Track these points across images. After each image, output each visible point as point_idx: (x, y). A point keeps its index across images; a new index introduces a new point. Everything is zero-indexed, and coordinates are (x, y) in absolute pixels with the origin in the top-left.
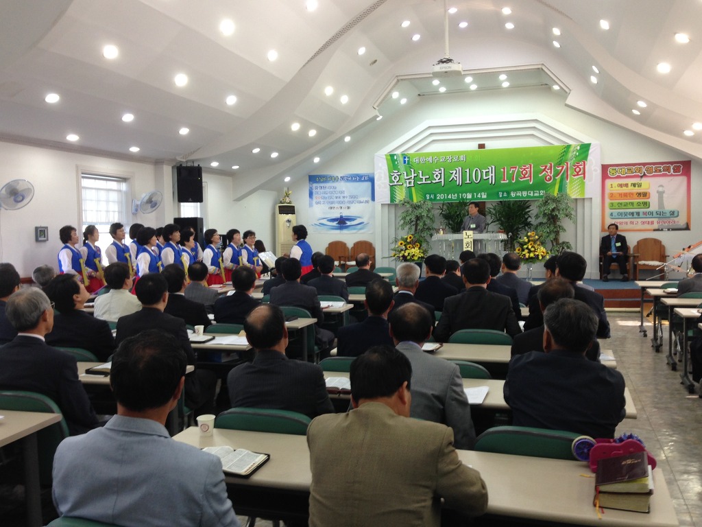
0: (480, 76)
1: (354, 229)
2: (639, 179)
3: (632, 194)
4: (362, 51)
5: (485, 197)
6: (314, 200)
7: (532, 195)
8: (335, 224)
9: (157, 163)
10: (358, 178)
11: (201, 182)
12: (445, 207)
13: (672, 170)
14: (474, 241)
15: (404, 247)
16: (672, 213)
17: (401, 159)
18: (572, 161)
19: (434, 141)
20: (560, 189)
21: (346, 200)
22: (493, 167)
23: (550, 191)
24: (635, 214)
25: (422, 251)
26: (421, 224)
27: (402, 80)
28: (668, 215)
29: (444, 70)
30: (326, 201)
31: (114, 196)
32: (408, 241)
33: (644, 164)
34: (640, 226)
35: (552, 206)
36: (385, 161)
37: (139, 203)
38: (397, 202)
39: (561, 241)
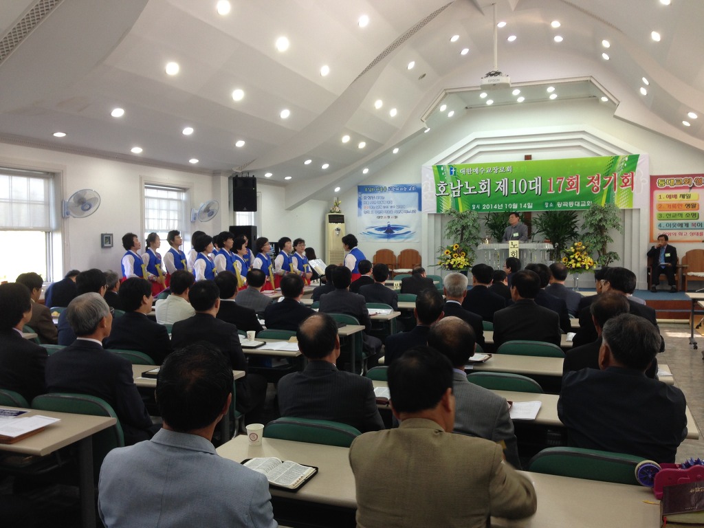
0: (527, 89)
1: (401, 238)
2: (689, 190)
3: (681, 205)
4: (411, 65)
5: (531, 207)
6: (363, 210)
7: (578, 205)
8: (382, 232)
9: (215, 174)
10: (405, 189)
11: (255, 192)
12: (491, 217)
14: (520, 250)
15: (450, 256)
17: (448, 170)
18: (620, 172)
19: (480, 152)
20: (608, 200)
21: (394, 209)
22: (540, 178)
23: (597, 202)
24: (684, 225)
25: (467, 260)
26: (466, 234)
27: (450, 93)
29: (492, 83)
30: (374, 210)
31: (174, 205)
32: (454, 250)
33: (693, 176)
34: (689, 238)
35: (599, 217)
36: (432, 172)
37: (197, 212)
38: (443, 212)
39: (608, 251)
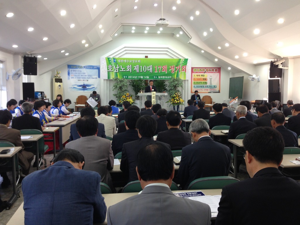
3: (201, 79)
4: (117, 10)
7: (166, 78)
10: (92, 67)
13: (214, 71)
14: (156, 96)
15: (125, 98)
16: (214, 86)
17: (113, 60)
18: (182, 65)
21: (86, 77)
22: (152, 66)
24: (202, 86)
25: (133, 100)
27: (123, 25)
28: (213, 87)
29: (163, 23)
30: (76, 77)
32: (127, 95)
33: (205, 68)
34: (204, 91)
36: (105, 61)
38: (111, 78)
